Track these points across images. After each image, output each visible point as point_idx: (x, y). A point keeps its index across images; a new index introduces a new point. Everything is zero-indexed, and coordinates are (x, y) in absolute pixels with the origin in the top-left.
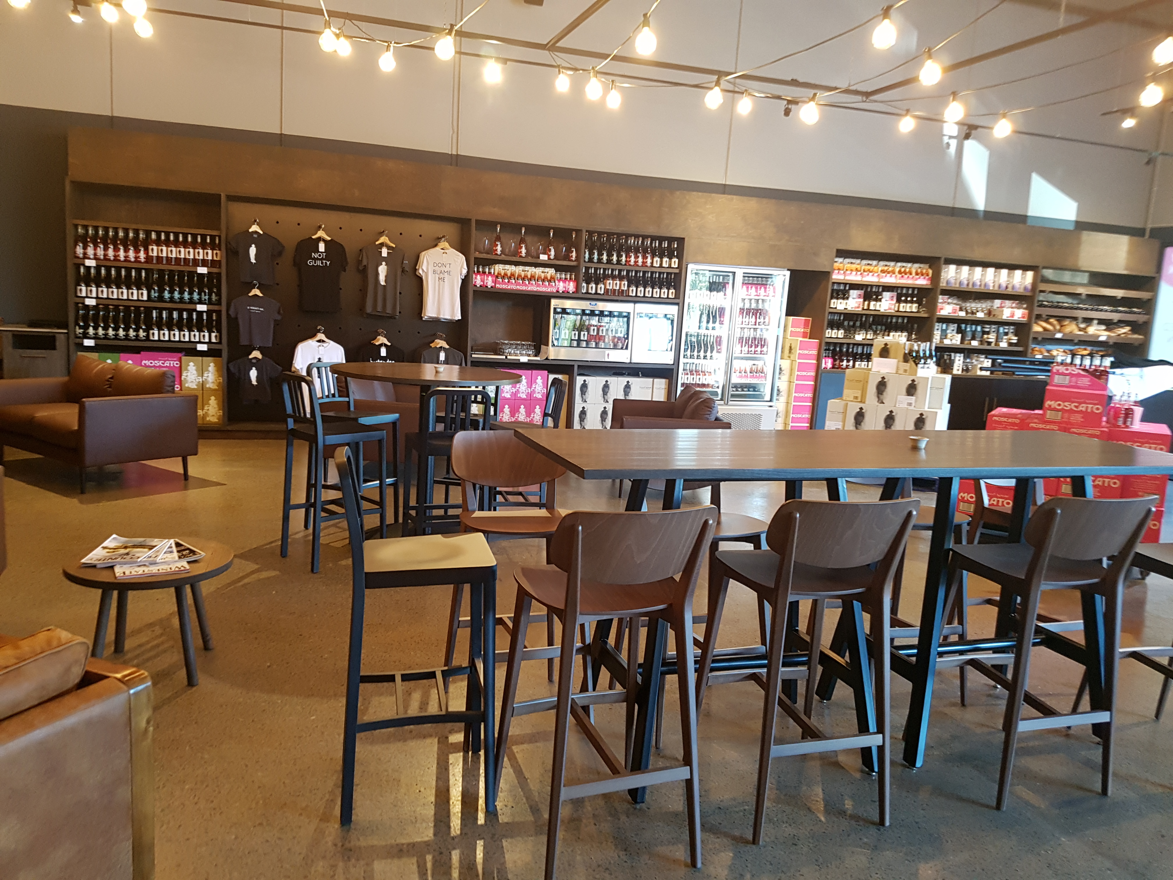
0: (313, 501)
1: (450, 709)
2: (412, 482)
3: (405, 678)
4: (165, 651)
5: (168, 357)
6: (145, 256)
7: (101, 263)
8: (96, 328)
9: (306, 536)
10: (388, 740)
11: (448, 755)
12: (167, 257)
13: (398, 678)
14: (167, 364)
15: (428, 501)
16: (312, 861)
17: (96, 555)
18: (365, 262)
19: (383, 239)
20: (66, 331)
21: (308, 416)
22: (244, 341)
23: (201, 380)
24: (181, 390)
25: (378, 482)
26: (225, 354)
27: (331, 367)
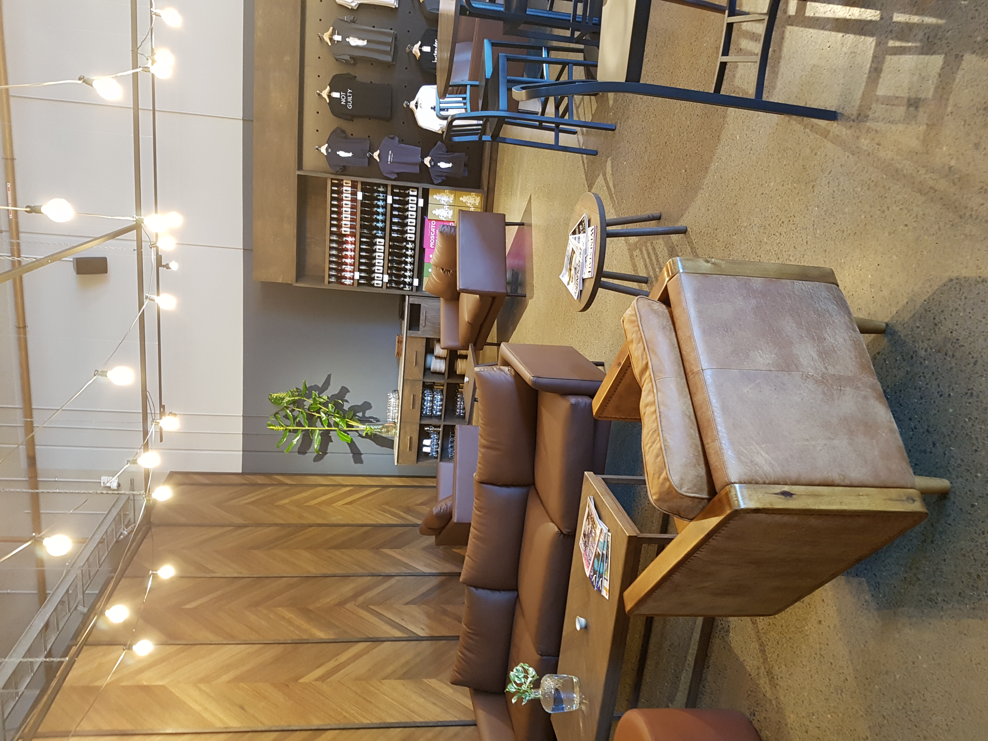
0: (554, 125)
1: (765, 10)
2: (548, 32)
3: (726, 52)
4: (654, 249)
5: (428, 229)
6: (350, 237)
7: (357, 268)
8: (405, 277)
9: (583, 134)
10: (775, 73)
11: (806, 17)
12: (350, 221)
13: (725, 59)
14: (433, 230)
15: (568, 18)
16: (857, 147)
17: (573, 289)
18: (348, 58)
19: (326, 37)
20: (407, 297)
21: (481, 122)
22: (417, 170)
23: (447, 206)
24: (454, 222)
25: (544, 65)
26: (426, 186)
27: (440, 98)
